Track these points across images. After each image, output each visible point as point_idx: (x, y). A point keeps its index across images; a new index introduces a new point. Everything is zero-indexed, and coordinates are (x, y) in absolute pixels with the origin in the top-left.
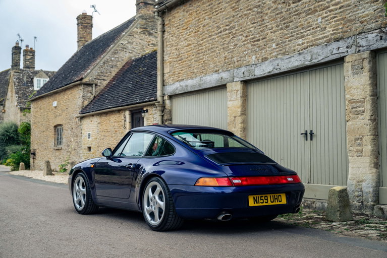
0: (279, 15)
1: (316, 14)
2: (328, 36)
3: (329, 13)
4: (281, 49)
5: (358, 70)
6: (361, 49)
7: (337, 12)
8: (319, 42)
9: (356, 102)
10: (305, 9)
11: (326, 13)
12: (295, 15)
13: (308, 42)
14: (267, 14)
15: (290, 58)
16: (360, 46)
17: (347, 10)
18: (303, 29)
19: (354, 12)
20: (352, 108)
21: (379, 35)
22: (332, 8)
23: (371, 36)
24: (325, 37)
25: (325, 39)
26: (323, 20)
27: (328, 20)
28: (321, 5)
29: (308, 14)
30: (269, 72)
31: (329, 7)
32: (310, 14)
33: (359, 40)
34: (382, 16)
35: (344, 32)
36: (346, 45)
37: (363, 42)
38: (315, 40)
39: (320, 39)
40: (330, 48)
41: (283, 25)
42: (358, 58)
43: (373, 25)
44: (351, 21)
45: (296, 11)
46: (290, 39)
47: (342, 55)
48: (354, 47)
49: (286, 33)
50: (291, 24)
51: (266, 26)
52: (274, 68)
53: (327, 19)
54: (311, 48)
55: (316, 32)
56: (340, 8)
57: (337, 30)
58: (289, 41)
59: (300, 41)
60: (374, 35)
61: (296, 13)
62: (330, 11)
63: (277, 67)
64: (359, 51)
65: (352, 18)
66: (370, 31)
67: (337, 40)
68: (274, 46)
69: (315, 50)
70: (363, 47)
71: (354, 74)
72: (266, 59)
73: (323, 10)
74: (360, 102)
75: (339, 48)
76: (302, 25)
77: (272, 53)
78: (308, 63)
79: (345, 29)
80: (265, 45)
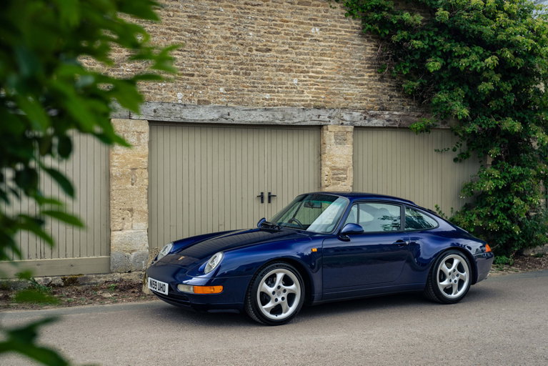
0: (234, 57)
1: (292, 74)
2: (307, 101)
3: (308, 78)
4: (235, 96)
5: (340, 140)
6: (344, 122)
7: (318, 80)
8: (295, 103)
9: (338, 169)
10: (275, 63)
11: (304, 77)
12: (260, 65)
13: (278, 100)
14: (210, 47)
15: (250, 110)
16: (343, 120)
17: (330, 82)
18: (271, 83)
19: (338, 87)
20: (334, 174)
21: (364, 115)
22: (311, 74)
23: (356, 114)
24: (303, 101)
25: (303, 103)
26: (301, 83)
27: (307, 85)
28: (299, 67)
29: (280, 70)
30: (212, 120)
31: (308, 72)
32: (283, 71)
33: (343, 114)
34: (366, 100)
35: (327, 102)
36: (328, 115)
37: (347, 117)
38: (289, 100)
39: (295, 101)
40: (308, 113)
41: (239, 70)
42: (342, 130)
43: (358, 105)
44: (334, 94)
45: (262, 61)
46: (250, 89)
47: (323, 123)
48: (336, 119)
49: (244, 80)
50: (252, 73)
51: (208, 62)
52: (222, 117)
53: (305, 83)
54: (283, 107)
55: (290, 92)
56: (322, 78)
57: (318, 97)
58: (249, 91)
59: (268, 96)
60: (359, 114)
61: (262, 63)
62: (310, 77)
63: (228, 117)
64: (342, 124)
65: (336, 91)
66: (355, 109)
67: (318, 108)
68: (222, 90)
69: (288, 110)
70: (346, 121)
71: (336, 143)
72: (207, 102)
73: (301, 72)
74: (343, 169)
75: (319, 116)
76: (271, 79)
77: (218, 98)
78: (278, 122)
79: (327, 100)
80: (203, 84)
